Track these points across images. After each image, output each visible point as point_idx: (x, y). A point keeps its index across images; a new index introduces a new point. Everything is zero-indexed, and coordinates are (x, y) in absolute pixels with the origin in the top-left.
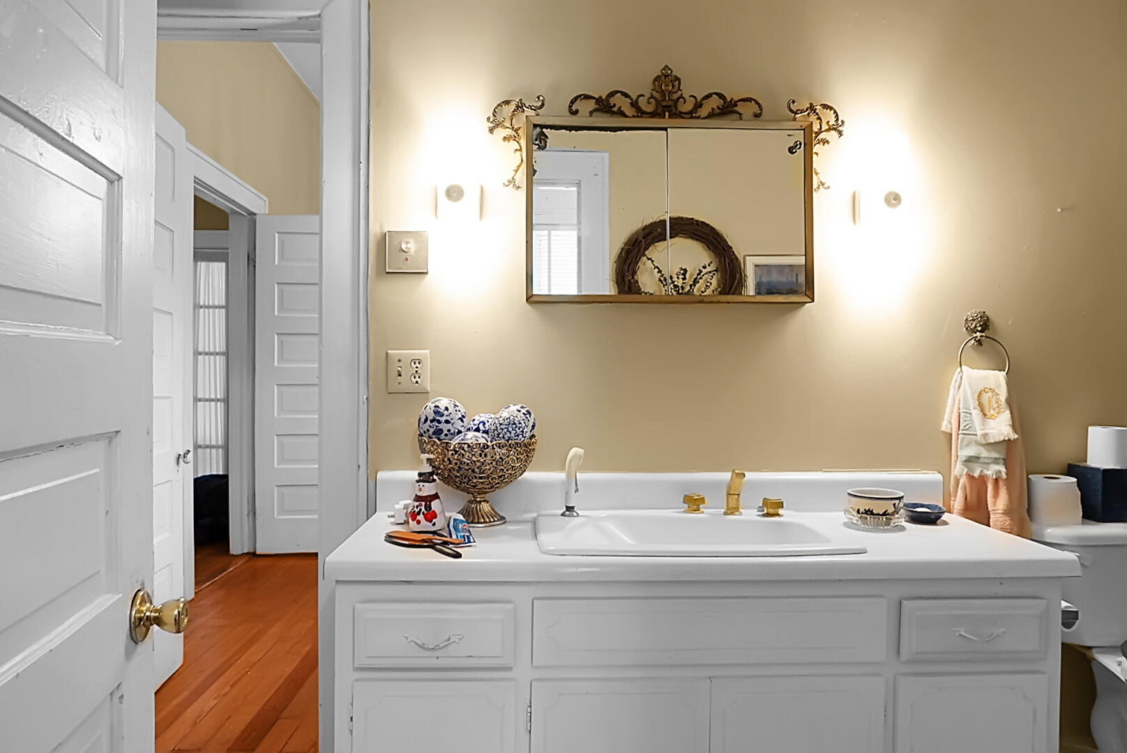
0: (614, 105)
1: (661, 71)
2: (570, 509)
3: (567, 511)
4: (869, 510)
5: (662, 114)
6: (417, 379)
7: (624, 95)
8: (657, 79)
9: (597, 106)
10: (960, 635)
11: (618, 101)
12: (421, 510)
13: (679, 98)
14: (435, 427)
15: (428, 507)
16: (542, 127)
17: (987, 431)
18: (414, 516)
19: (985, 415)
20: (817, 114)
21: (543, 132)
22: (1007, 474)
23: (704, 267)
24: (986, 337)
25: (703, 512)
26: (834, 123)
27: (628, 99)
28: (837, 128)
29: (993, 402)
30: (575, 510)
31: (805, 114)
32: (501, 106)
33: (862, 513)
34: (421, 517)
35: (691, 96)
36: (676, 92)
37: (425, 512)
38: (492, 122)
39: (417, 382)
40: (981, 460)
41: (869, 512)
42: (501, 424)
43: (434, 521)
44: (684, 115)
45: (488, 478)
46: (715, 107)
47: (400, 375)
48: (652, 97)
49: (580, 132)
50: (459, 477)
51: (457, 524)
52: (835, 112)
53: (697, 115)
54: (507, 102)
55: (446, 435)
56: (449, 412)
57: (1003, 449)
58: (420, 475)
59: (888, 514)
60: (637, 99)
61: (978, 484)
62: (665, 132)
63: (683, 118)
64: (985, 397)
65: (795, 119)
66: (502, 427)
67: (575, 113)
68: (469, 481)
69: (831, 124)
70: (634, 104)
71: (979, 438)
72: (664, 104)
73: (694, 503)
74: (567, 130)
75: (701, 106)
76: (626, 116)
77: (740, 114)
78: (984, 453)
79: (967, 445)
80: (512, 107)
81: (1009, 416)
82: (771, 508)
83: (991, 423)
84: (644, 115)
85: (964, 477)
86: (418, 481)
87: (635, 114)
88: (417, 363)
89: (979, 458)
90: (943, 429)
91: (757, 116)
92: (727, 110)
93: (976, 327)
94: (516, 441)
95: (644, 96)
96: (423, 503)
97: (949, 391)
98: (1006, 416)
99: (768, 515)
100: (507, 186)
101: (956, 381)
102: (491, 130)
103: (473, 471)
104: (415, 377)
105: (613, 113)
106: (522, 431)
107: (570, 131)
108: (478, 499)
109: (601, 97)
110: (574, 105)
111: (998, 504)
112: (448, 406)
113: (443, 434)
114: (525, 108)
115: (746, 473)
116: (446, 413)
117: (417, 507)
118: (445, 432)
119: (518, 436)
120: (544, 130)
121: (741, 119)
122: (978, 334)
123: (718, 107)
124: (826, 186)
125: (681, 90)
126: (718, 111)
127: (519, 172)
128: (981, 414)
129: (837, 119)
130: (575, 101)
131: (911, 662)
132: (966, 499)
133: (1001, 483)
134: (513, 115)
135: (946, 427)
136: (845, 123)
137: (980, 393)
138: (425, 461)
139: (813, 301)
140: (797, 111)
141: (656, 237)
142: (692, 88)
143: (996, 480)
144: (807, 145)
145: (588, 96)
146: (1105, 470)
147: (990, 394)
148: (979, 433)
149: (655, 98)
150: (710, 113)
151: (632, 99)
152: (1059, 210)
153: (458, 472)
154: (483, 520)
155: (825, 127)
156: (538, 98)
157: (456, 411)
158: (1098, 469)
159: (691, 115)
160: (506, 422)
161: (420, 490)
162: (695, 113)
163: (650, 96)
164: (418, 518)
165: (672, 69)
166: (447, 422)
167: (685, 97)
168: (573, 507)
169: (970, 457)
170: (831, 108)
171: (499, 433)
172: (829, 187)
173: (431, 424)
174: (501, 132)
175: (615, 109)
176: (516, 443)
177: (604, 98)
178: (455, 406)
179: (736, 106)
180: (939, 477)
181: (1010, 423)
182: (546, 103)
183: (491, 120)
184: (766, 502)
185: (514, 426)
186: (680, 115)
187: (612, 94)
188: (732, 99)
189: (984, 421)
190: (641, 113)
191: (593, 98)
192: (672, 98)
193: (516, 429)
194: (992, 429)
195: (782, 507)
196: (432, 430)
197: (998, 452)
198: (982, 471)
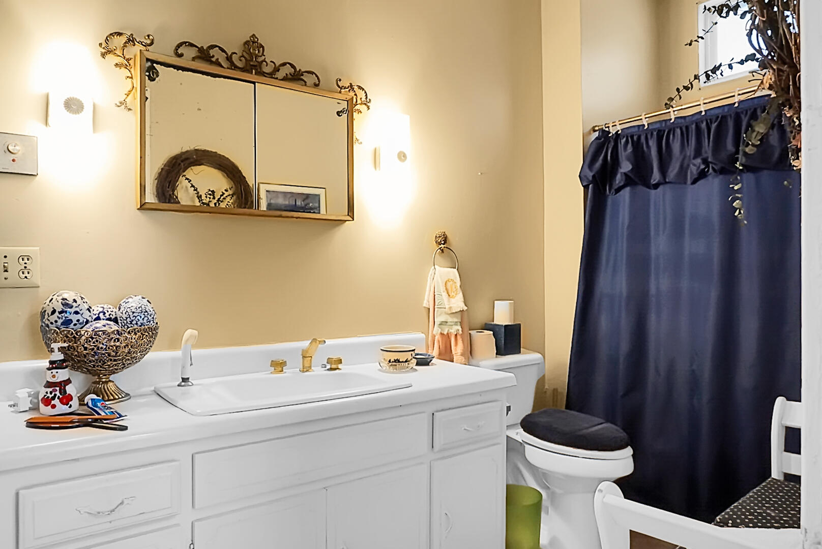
0: (213, 56)
1: (250, 37)
2: (185, 380)
3: (183, 381)
4: (397, 360)
5: (250, 71)
6: (26, 274)
7: (221, 50)
8: (246, 43)
9: (199, 54)
10: (465, 429)
11: (215, 53)
12: (55, 395)
13: (262, 61)
14: (64, 318)
15: (63, 391)
16: (153, 62)
17: (451, 305)
18: (47, 401)
19: (449, 295)
20: (355, 92)
21: (154, 67)
22: (462, 331)
23: (226, 190)
24: (447, 248)
25: (285, 373)
26: (365, 100)
27: (224, 53)
28: (367, 103)
29: (454, 287)
30: (190, 380)
31: (346, 90)
32: (113, 36)
33: (393, 362)
34: (56, 402)
35: (271, 62)
36: (261, 56)
37: (61, 396)
38: (104, 48)
39: (26, 277)
40: (448, 324)
41: (397, 361)
42: (133, 313)
43: (70, 403)
44: (266, 75)
45: (123, 360)
46: (288, 73)
47: (6, 271)
48: (243, 56)
49: (187, 72)
50: (94, 361)
51: (95, 403)
52: (365, 92)
53: (276, 76)
54: (120, 34)
55: (75, 325)
56: (78, 303)
57: (459, 315)
58: (51, 362)
59: (408, 361)
60: (231, 55)
61: (446, 337)
62: (253, 85)
63: (266, 76)
64: (449, 284)
65: (340, 92)
66: (135, 314)
67: (181, 56)
68: (103, 365)
69: (363, 100)
70: (229, 59)
71: (446, 310)
72: (252, 63)
73: (279, 365)
74: (174, 69)
75: (278, 71)
76: (222, 66)
77: (305, 82)
78: (450, 319)
79: (440, 315)
80: (123, 39)
81: (462, 295)
82: (334, 364)
83: (453, 300)
84: (236, 69)
85: (438, 335)
86: (49, 369)
87: (229, 67)
88: (26, 259)
89: (447, 322)
90: (424, 305)
91: (316, 85)
92: (296, 77)
93: (441, 241)
94: (148, 326)
95: (236, 54)
96: (58, 389)
97: (427, 281)
98: (460, 296)
99: (331, 369)
100: (119, 106)
101: (431, 275)
102: (103, 55)
103: (109, 355)
104: (23, 273)
105: (212, 62)
106: (153, 318)
107: (178, 70)
108: (104, 380)
109: (202, 47)
110: (179, 49)
111: (458, 349)
112: (76, 298)
113: (73, 324)
114: (136, 42)
115: (326, 340)
116: (74, 304)
117: (51, 393)
118: (75, 322)
119: (150, 322)
120: (154, 65)
121: (306, 85)
122: (442, 246)
123: (290, 74)
124: (359, 142)
125: (264, 56)
126: (289, 76)
127: (130, 96)
128: (447, 295)
129: (367, 98)
130: (181, 46)
131: (440, 451)
132: (439, 348)
133: (459, 337)
134: (125, 46)
135: (426, 304)
136: (372, 101)
137: (446, 282)
138: (56, 350)
139: (353, 220)
140: (342, 87)
141: (192, 163)
142: (273, 55)
143: (456, 335)
144: (349, 111)
145: (192, 44)
146: (506, 326)
147: (451, 282)
148: (447, 307)
149: (245, 58)
150: (284, 77)
151: (227, 54)
152: (480, 174)
153: (93, 356)
154: (112, 398)
155: (359, 102)
156: (148, 36)
157: (84, 302)
158: (502, 325)
159: (271, 75)
160: (139, 310)
161: (54, 376)
162: (274, 75)
163: (241, 55)
164: (53, 402)
165: (258, 38)
166: (76, 313)
167: (268, 61)
168: (188, 378)
169: (443, 322)
170: (363, 89)
171: (133, 320)
172: (361, 143)
173: (60, 316)
174: (112, 59)
175: (214, 59)
176: (149, 328)
177: (205, 48)
178: (82, 298)
179: (303, 75)
180: (423, 335)
181: (463, 300)
182: (155, 42)
183: (103, 46)
184: (329, 361)
185: (146, 314)
186: (263, 74)
187: (212, 47)
188: (300, 70)
189: (449, 300)
190: (233, 66)
191: (196, 47)
192: (257, 60)
193: (148, 316)
194: (454, 304)
195: (341, 363)
196: (60, 321)
197: (457, 318)
198: (448, 330)
